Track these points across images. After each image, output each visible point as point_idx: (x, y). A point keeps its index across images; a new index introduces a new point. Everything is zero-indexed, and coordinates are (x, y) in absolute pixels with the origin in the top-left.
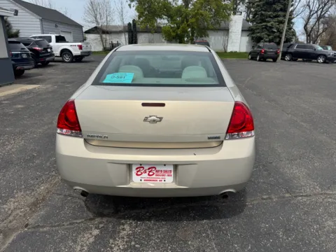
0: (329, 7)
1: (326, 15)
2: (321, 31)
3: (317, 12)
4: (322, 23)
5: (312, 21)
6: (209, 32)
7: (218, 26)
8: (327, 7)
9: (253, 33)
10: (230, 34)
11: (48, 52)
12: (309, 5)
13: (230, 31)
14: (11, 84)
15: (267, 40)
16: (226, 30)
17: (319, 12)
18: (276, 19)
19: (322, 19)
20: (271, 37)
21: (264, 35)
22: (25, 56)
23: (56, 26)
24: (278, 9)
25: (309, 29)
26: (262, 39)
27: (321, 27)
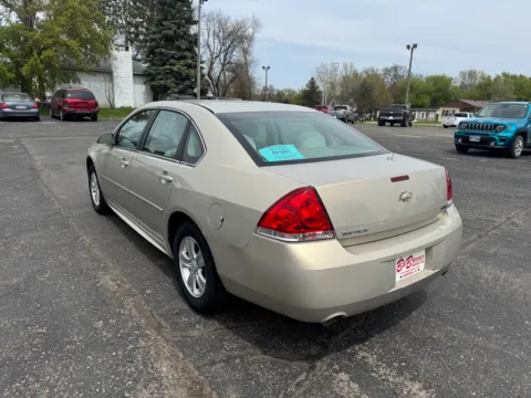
1: (232, 60)
3: (219, 56)
6: (79, 75)
7: (94, 66)
9: (153, 80)
10: (116, 81)
12: (212, 48)
13: (115, 74)
15: (176, 90)
16: (108, 73)
17: (222, 57)
18: (182, 62)
20: (180, 87)
21: (170, 82)
24: (184, 47)
26: (169, 89)
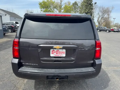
0: (105, 15)
1: (104, 17)
2: (103, 22)
3: (101, 16)
4: (103, 19)
5: (100, 19)
8: (104, 14)
11: (16, 27)
12: (99, 14)
14: (2, 38)
17: (102, 16)
19: (103, 18)
22: (6, 29)
23: (15, 18)
25: (99, 21)
27: (103, 20)
